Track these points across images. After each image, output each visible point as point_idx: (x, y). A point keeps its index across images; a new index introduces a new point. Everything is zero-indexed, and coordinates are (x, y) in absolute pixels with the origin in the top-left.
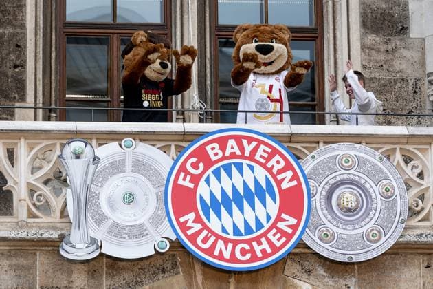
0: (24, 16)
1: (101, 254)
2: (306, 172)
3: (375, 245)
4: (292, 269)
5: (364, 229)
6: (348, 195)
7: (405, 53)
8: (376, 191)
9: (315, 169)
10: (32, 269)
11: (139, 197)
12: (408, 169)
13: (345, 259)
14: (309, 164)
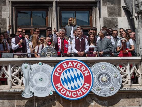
0: (6, 25)
1: (33, 96)
2: (92, 71)
3: (112, 92)
4: (89, 99)
5: (109, 87)
6: (104, 77)
8: (112, 76)
9: (94, 70)
10: (14, 100)
11: (44, 79)
12: (121, 69)
13: (104, 96)
14: (92, 68)
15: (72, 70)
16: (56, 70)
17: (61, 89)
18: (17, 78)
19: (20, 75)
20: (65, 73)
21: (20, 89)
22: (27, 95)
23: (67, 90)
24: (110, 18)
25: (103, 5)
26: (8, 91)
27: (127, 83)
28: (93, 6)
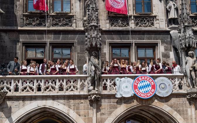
0: (106, 57)
1: (122, 96)
2: (156, 82)
4: (154, 98)
7: (169, 61)
8: (167, 85)
10: (111, 99)
11: (128, 87)
12: (172, 81)
13: (163, 96)
14: (156, 80)
15: (145, 81)
16: (135, 82)
17: (138, 93)
18: (113, 86)
19: (115, 84)
20: (140, 83)
21: (114, 92)
22: (118, 96)
23: (142, 93)
24: (165, 52)
25: (161, 45)
26: (107, 94)
27: (176, 89)
28: (155, 46)
